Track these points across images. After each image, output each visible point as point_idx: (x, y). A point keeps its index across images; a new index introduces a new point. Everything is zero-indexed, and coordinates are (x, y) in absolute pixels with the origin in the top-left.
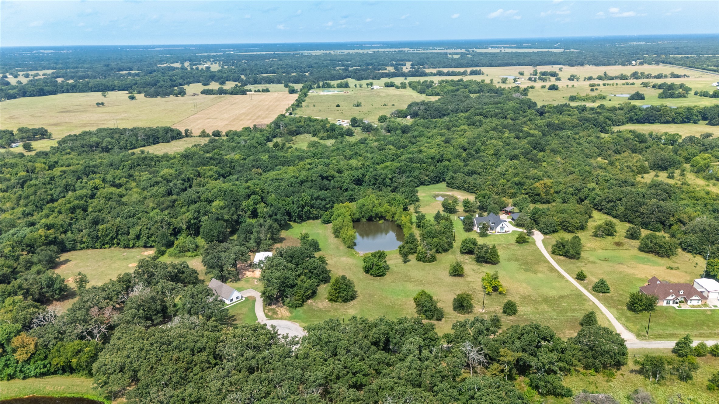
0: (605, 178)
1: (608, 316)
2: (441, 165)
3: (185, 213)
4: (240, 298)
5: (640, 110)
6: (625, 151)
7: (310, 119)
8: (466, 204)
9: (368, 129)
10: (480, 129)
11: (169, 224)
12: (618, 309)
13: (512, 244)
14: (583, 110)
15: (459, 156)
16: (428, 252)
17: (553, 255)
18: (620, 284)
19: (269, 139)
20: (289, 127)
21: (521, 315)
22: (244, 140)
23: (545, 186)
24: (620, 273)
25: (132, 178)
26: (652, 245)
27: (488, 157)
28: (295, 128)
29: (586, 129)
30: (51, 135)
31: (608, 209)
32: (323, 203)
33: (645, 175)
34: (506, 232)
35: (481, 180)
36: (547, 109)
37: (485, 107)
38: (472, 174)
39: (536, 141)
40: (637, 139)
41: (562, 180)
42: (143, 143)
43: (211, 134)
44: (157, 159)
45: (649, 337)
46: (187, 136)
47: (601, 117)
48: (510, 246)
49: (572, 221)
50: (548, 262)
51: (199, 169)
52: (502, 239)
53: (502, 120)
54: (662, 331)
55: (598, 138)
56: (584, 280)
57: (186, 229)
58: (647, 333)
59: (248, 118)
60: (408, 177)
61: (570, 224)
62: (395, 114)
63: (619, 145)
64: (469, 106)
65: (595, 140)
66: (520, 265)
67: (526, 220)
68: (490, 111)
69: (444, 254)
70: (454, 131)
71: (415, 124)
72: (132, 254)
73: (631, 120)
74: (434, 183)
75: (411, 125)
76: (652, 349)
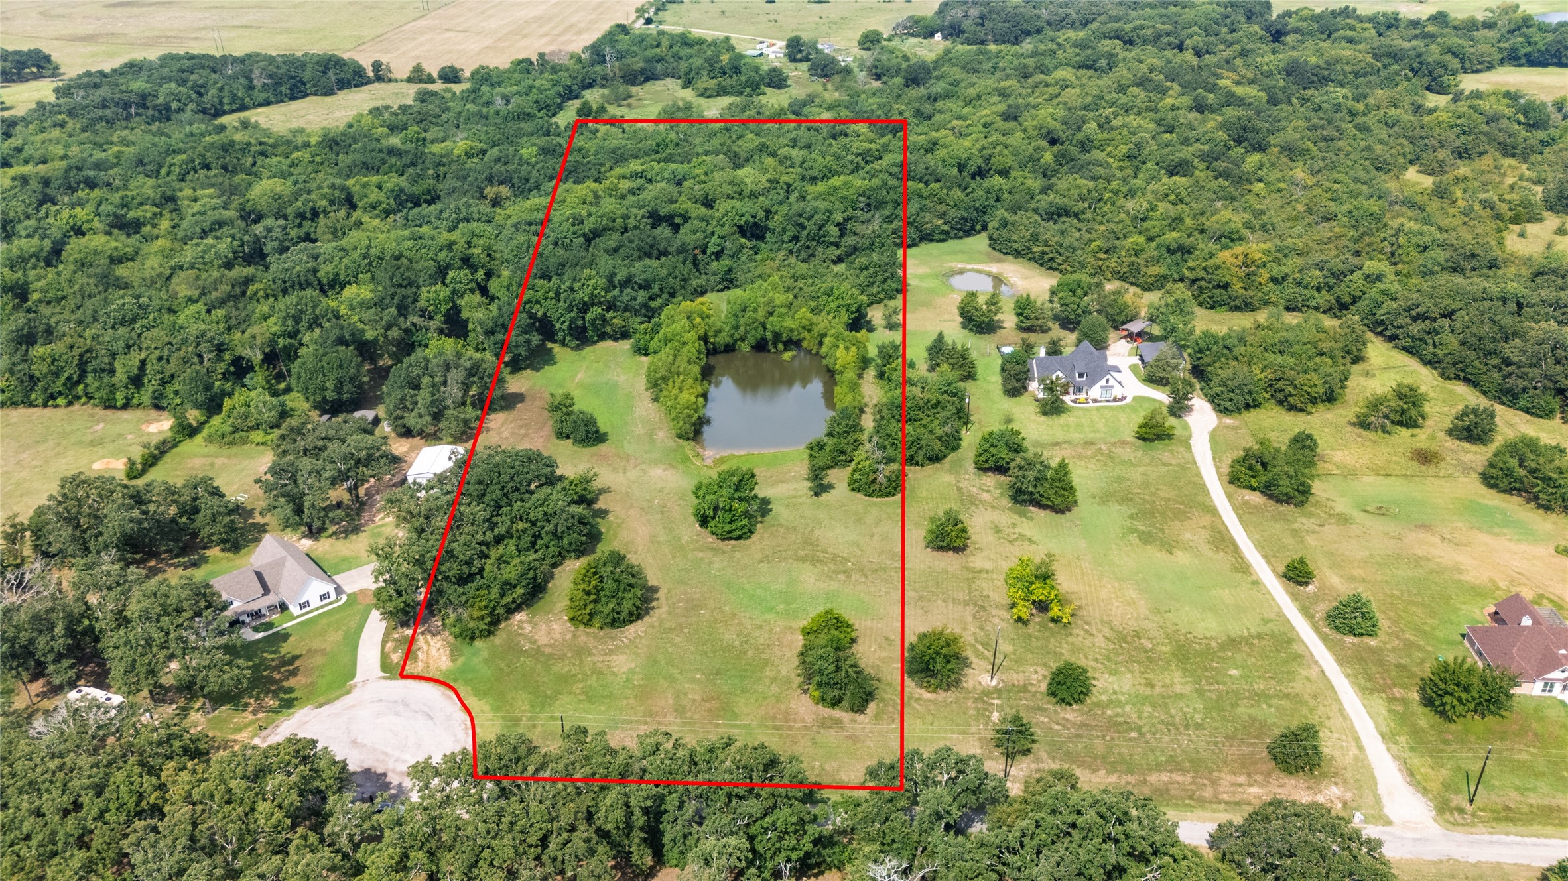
0: (1415, 240)
1: (1357, 726)
2: (980, 188)
3: (266, 318)
4: (333, 596)
5: (1540, 29)
6: (1486, 152)
7: (685, 41)
8: (1024, 308)
9: (825, 68)
10: (1105, 81)
11: (220, 349)
12: (1392, 700)
13: (1125, 443)
14: (1389, 27)
15: (1032, 161)
16: (881, 467)
17: (1232, 488)
18: (1412, 602)
19: (571, 91)
20: (629, 60)
21: (1098, 704)
22: (504, 97)
23: (1248, 261)
24: (1417, 561)
25: (171, 206)
26: (1522, 472)
27: (1108, 166)
28: (641, 65)
29: (1390, 82)
30: (57, 68)
31: (1413, 338)
32: (642, 296)
33: (1531, 228)
34: (1115, 400)
35: (1077, 235)
36: (1293, 22)
37: (1133, 14)
38: (1059, 216)
39: (1244, 122)
40: (1521, 118)
41: (1298, 242)
42: (264, 96)
43: (435, 75)
44: (259, 148)
45: (1473, 815)
46: (379, 79)
47: (1433, 47)
48: (1118, 450)
49: (1301, 379)
50: (1213, 511)
51: (350, 182)
52: (1101, 426)
53: (1169, 53)
54: (1514, 795)
55: (1418, 109)
56: (1306, 584)
57: (263, 361)
58: (1471, 801)
59: (545, 29)
60: (889, 220)
61: (1296, 387)
62: (906, 28)
63: (1470, 134)
64: (1094, 10)
65: (1407, 117)
66: (1131, 517)
67: (1176, 367)
68: (1142, 27)
69: (930, 469)
70: (1036, 85)
71: (946, 58)
72: (117, 429)
73: (1513, 58)
74: (957, 237)
75: (936, 62)
76: (1477, 865)
